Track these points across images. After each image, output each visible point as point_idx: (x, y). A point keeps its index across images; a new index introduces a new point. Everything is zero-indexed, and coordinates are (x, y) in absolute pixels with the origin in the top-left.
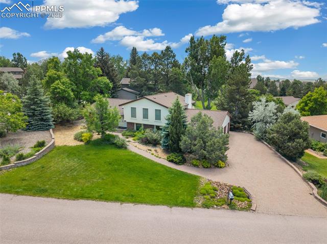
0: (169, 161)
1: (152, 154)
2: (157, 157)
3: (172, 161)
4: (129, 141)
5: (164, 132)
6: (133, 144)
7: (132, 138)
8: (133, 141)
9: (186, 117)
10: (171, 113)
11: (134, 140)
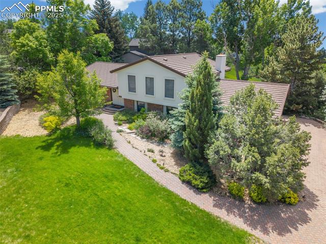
0: (183, 181)
1: (154, 161)
2: (162, 168)
3: (188, 183)
4: (120, 131)
5: (176, 123)
6: (127, 136)
7: (128, 125)
8: (128, 131)
9: (220, 95)
10: (190, 85)
11: (130, 128)
